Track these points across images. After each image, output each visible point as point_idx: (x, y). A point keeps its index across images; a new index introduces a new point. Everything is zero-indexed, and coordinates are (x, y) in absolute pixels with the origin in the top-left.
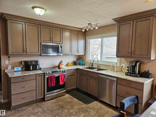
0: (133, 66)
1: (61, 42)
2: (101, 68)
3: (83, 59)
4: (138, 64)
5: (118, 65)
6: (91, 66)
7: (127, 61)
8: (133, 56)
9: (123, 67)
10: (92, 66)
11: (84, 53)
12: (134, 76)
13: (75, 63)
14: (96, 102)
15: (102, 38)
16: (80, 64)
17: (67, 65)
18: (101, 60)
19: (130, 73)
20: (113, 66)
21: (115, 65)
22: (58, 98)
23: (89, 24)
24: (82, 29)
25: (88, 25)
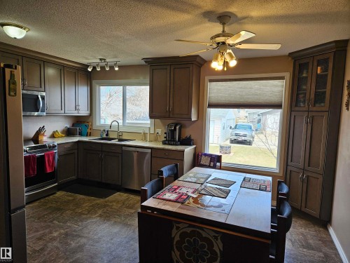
0: (171, 130)
1: (43, 89)
2: (124, 137)
3: (86, 124)
4: (178, 127)
5: (152, 132)
6: (104, 136)
7: (164, 125)
8: (171, 116)
9: (160, 133)
10: (107, 135)
11: (89, 112)
12: (173, 145)
13: (69, 132)
14: (118, 193)
15: (124, 85)
16: (81, 134)
17: (53, 136)
18: (123, 125)
19: (169, 141)
20: (144, 133)
21: (147, 131)
22: (42, 200)
23: (101, 59)
24: (88, 66)
25: (99, 61)
